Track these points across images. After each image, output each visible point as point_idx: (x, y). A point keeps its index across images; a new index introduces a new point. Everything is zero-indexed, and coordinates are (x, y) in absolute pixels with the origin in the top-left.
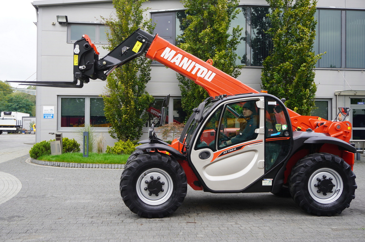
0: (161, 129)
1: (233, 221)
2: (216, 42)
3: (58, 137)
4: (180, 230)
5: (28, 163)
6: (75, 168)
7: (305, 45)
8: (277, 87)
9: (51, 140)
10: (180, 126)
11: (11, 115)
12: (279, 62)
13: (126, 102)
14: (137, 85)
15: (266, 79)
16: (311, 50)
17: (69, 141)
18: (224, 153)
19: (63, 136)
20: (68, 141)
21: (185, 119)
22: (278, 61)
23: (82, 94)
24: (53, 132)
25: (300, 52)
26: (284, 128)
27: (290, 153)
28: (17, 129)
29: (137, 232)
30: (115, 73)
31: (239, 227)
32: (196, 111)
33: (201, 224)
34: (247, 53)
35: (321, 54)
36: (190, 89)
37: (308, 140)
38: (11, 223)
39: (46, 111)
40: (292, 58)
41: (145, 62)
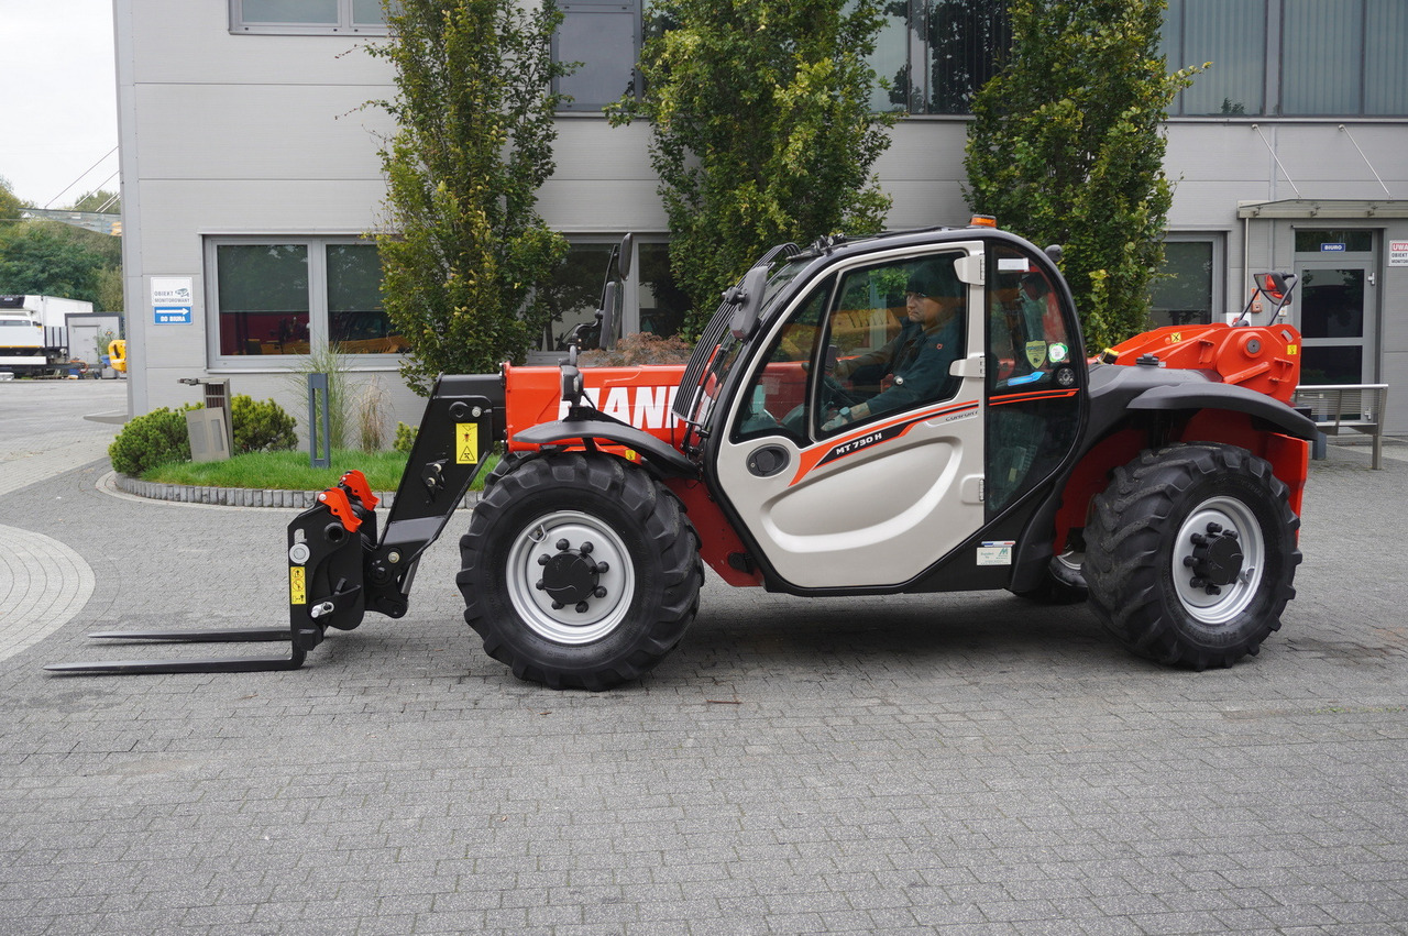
0: (596, 359)
1: (873, 693)
2: (797, 25)
3: (216, 393)
4: (686, 731)
5: (106, 491)
6: (282, 510)
7: (1129, 32)
8: (1027, 193)
9: (187, 406)
10: (668, 346)
11: (21, 307)
12: (1031, 99)
13: (463, 260)
14: (505, 194)
15: (986, 163)
16: (1150, 49)
17: (254, 409)
18: (838, 451)
19: (231, 391)
20: (250, 408)
21: (686, 320)
22: (1030, 94)
23: (293, 230)
24: (193, 377)
25: (1112, 59)
26: (1057, 355)
27: (1078, 447)
28: (48, 360)
29: (532, 740)
30: (416, 150)
31: (893, 716)
32: (735, 301)
33: (760, 707)
34: (912, 64)
35: (1191, 67)
36: (701, 206)
37: (1145, 396)
38: (74, 716)
39: (162, 297)
40: (1082, 83)
41: (532, 105)
